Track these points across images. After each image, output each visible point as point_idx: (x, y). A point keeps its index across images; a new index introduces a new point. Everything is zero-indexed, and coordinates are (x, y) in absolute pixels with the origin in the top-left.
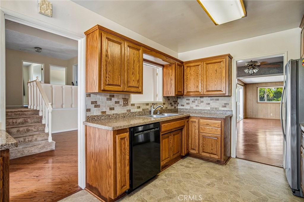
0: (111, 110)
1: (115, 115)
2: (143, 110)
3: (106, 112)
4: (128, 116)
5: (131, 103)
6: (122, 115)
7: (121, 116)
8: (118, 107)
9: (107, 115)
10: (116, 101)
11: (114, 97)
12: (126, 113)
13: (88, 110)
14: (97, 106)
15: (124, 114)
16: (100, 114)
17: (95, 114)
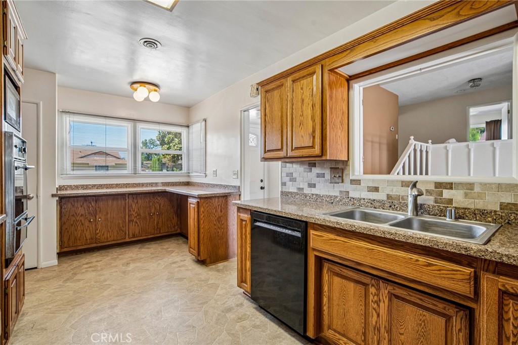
0: (311, 187)
1: (314, 196)
2: (389, 197)
3: (303, 189)
4: (340, 203)
5: (351, 178)
6: (328, 200)
7: (326, 201)
8: (322, 184)
9: (303, 194)
10: (319, 172)
11: (315, 167)
12: (336, 197)
13: (284, 184)
14: (293, 180)
15: (331, 197)
16: (295, 191)
17: (290, 191)
